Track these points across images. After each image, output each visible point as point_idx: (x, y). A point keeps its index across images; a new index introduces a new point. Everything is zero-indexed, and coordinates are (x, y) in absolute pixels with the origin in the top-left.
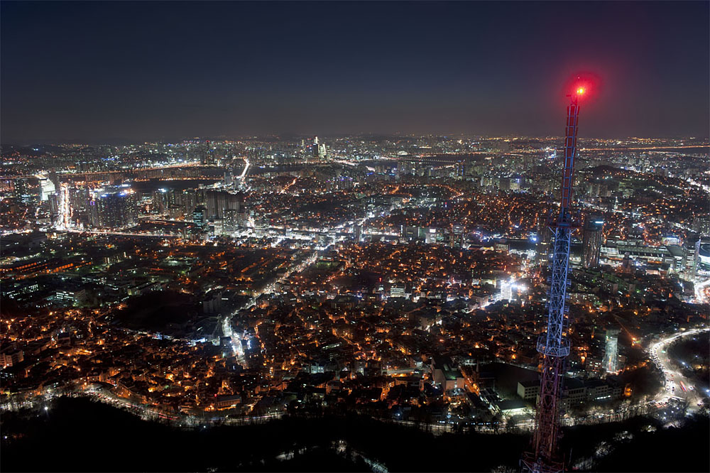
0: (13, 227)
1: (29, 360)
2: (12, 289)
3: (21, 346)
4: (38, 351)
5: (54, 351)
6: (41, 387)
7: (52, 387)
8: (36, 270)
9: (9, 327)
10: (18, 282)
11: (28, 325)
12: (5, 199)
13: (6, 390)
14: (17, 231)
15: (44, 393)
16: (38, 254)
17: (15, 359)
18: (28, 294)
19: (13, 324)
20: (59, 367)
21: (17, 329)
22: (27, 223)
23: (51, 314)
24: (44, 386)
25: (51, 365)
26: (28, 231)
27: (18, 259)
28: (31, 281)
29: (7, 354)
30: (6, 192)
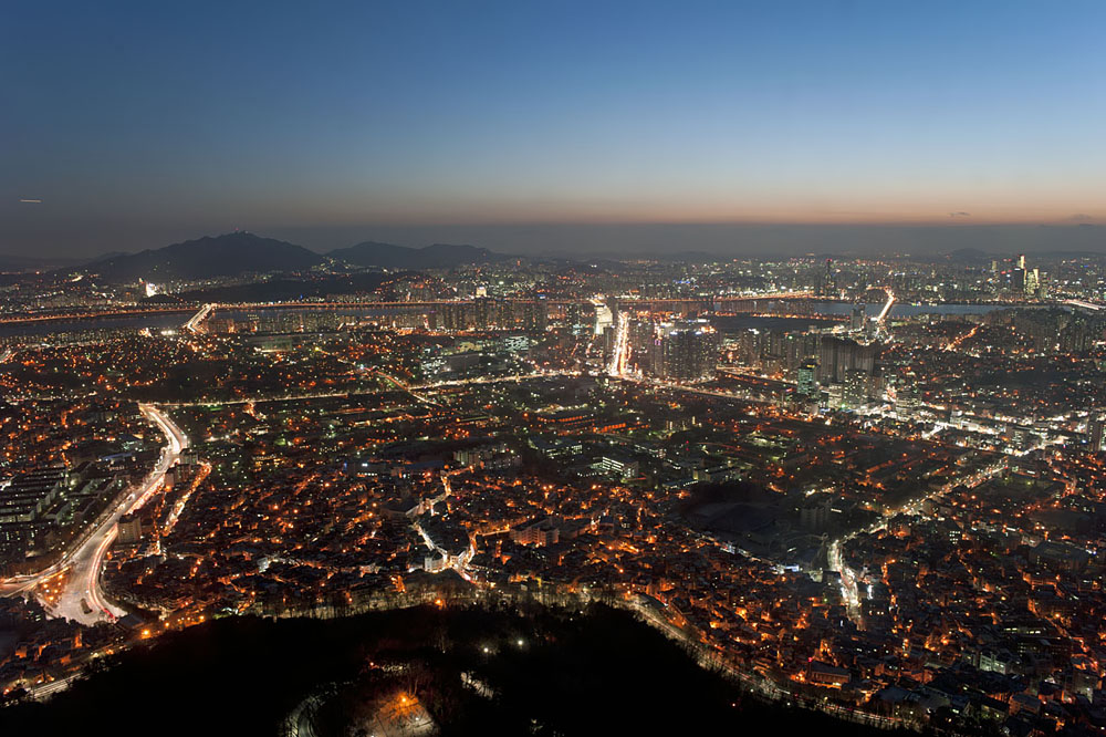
0: (561, 367)
1: (565, 543)
2: (553, 446)
3: (559, 524)
4: (575, 534)
5: (592, 538)
6: (575, 582)
7: (588, 587)
8: (581, 427)
9: (546, 495)
10: (560, 438)
11: (568, 497)
12: (554, 329)
13: (538, 575)
14: (563, 372)
15: (579, 590)
16: (585, 405)
17: (550, 537)
18: (569, 456)
19: (551, 492)
20: (597, 561)
21: (555, 501)
22: (575, 362)
23: (594, 487)
24: (579, 581)
25: (588, 556)
26: (575, 373)
27: (561, 408)
28: (574, 440)
29: (542, 530)
30: (556, 319)
